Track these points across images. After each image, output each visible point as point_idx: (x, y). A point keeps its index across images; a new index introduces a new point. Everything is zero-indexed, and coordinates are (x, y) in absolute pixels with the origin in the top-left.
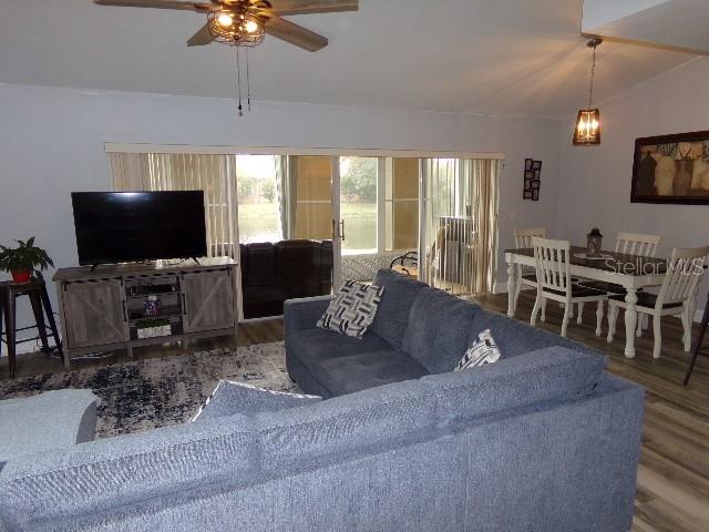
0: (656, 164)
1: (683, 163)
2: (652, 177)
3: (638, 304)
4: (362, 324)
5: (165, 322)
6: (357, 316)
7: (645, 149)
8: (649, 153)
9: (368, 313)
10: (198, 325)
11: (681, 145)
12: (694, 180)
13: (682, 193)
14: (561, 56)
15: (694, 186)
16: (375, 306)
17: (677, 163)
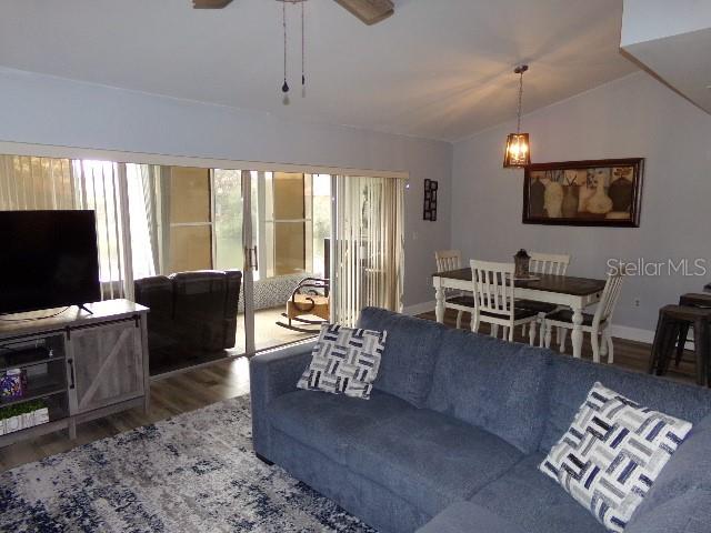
0: (544, 188)
1: (570, 189)
2: (541, 200)
3: (583, 324)
4: (366, 380)
5: (35, 405)
6: (358, 371)
7: (535, 174)
8: (538, 178)
9: (371, 365)
10: (93, 401)
11: (567, 172)
12: (581, 204)
13: (569, 215)
14: (487, 79)
15: (580, 209)
16: (378, 355)
17: (565, 188)
